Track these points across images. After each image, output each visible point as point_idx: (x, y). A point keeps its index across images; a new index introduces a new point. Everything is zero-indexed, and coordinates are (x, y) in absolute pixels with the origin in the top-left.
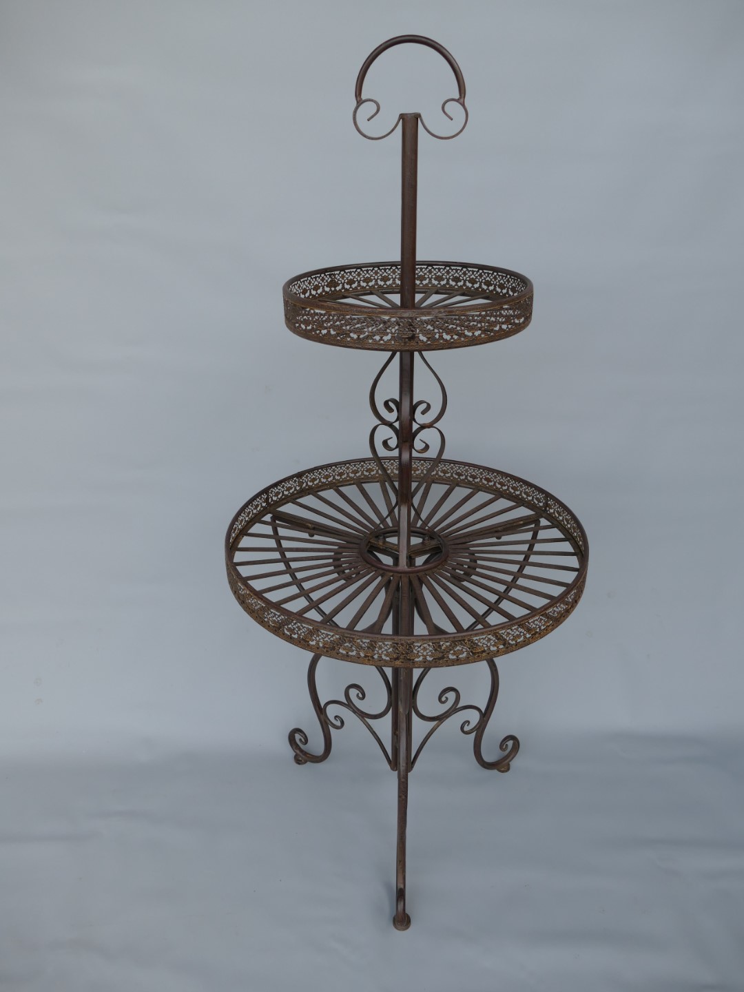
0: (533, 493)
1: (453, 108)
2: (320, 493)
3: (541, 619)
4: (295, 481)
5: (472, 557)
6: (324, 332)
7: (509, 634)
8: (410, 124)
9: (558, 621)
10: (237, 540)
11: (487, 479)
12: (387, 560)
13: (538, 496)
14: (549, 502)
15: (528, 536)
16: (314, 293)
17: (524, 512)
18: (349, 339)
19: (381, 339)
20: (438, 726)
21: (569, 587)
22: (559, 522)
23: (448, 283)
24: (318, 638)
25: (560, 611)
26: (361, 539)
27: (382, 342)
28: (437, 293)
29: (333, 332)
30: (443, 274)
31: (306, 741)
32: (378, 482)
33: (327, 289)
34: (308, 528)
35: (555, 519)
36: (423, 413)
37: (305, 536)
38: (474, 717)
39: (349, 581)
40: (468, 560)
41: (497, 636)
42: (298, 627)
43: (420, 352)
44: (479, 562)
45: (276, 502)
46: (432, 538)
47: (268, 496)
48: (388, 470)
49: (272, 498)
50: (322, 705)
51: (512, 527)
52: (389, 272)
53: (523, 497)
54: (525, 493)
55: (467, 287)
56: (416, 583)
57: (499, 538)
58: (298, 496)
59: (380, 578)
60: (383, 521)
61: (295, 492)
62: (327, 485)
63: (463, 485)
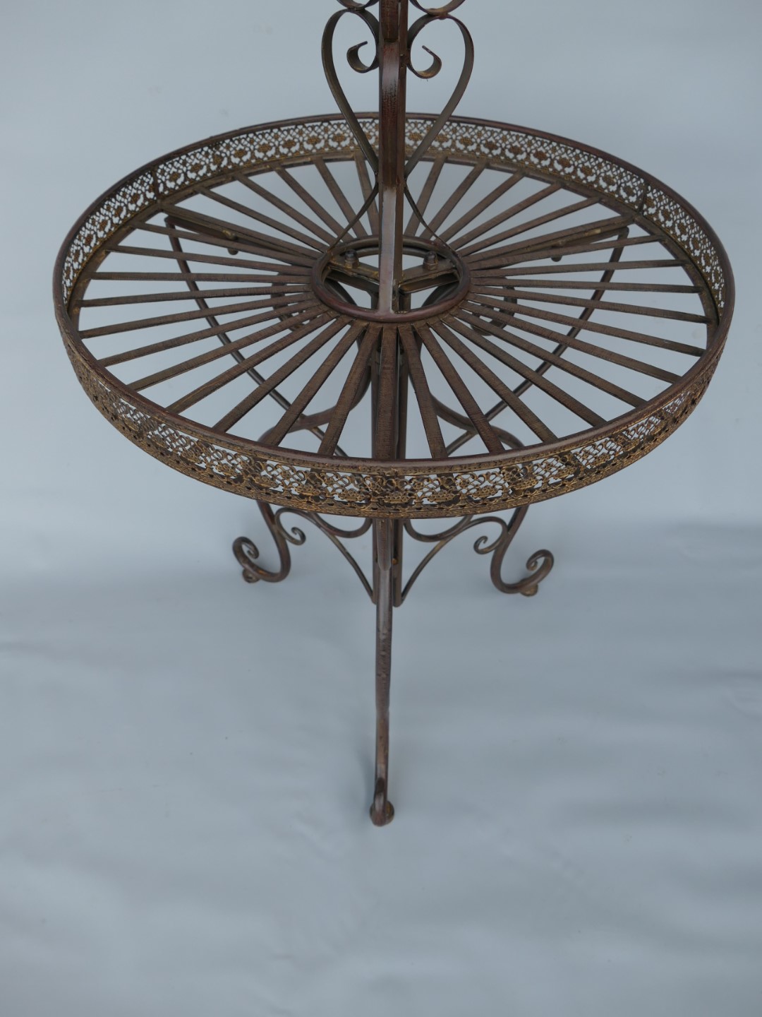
0: (622, 177)
2: (254, 179)
3: (651, 422)
5: (509, 292)
7: (588, 453)
10: (95, 258)
11: (539, 155)
12: (361, 298)
13: (629, 184)
14: (649, 195)
17: (600, 213)
20: (441, 547)
22: (665, 231)
24: (208, 459)
26: (315, 259)
31: (256, 554)
32: (352, 159)
34: (226, 238)
35: (658, 225)
37: (223, 252)
39: (298, 331)
40: (502, 299)
41: (564, 460)
42: (171, 435)
44: (520, 302)
45: (172, 191)
46: (441, 257)
47: (156, 178)
48: (371, 138)
49: (164, 183)
50: (275, 510)
51: (581, 239)
53: (600, 187)
54: (607, 178)
56: (409, 341)
57: (556, 259)
58: (213, 182)
59: (348, 327)
60: (354, 221)
61: (209, 175)
62: (265, 163)
63: (495, 165)
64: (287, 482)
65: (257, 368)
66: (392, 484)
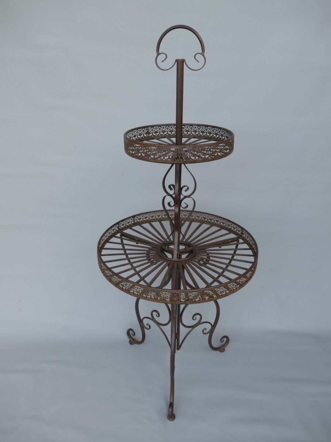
0: (237, 227)
1: (199, 57)
2: (142, 225)
3: (234, 285)
4: (132, 219)
5: (208, 256)
6: (140, 154)
7: (218, 290)
8: (180, 64)
9: (242, 285)
10: (104, 244)
11: (217, 221)
12: (169, 256)
13: (239, 229)
14: (243, 232)
15: (234, 247)
16: (139, 137)
17: (232, 236)
18: (150, 158)
19: (164, 158)
20: (192, 330)
21: (248, 270)
22: (247, 241)
23: (199, 134)
24: (134, 290)
25: (243, 281)
26: (158, 246)
27: (164, 160)
28: (194, 138)
29: (143, 155)
30: (197, 130)
31: (134, 334)
33: (145, 135)
34: (136, 240)
35: (246, 239)
36: (186, 191)
37: (134, 244)
38: (208, 327)
39: (152, 264)
40: (206, 257)
42: (125, 284)
43: (184, 164)
44: (211, 258)
45: (122, 228)
46: (189, 246)
47: (119, 225)
48: (170, 215)
49: (121, 226)
50: (141, 318)
51: (226, 242)
52: (173, 128)
54: (233, 228)
55: (207, 136)
56: (180, 267)
57: (220, 247)
58: (133, 226)
59: (166, 262)
60: (168, 237)
61: (132, 224)
62: (146, 221)
63: (206, 223)
64: (151, 295)
65: (140, 273)
66: (174, 295)
